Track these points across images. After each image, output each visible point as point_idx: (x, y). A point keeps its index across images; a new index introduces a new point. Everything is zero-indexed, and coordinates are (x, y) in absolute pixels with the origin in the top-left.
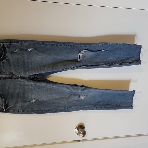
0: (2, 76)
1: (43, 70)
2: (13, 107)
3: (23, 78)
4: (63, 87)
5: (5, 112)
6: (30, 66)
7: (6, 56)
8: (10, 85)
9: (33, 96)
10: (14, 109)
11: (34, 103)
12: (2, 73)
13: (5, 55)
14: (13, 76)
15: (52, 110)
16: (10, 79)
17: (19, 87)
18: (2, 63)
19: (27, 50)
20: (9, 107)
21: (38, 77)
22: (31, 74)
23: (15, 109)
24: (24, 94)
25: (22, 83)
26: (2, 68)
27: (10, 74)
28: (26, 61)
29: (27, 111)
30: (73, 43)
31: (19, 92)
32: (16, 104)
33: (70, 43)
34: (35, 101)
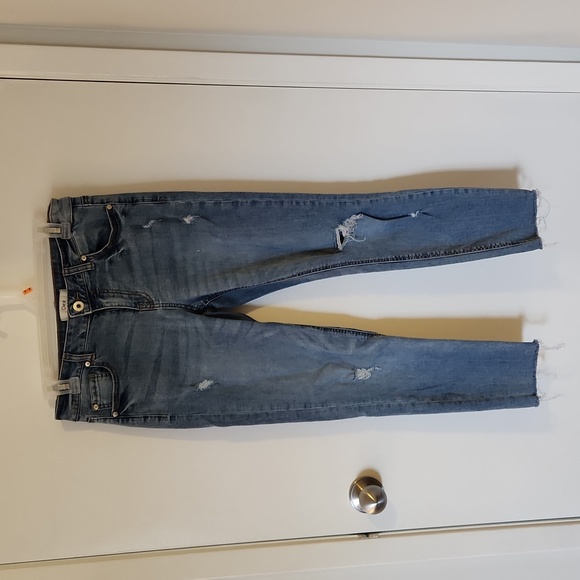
0: (107, 303)
1: (230, 281)
2: (142, 403)
3: (169, 307)
4: (296, 334)
5: (116, 420)
6: (191, 272)
7: (120, 240)
8: (132, 331)
9: (205, 369)
10: (146, 409)
11: (206, 391)
12: (108, 292)
13: (116, 235)
14: (140, 304)
15: (267, 414)
16: (131, 314)
17: (159, 338)
18: (107, 264)
19: (181, 222)
20: (130, 403)
21: (217, 305)
22: (194, 294)
23: (149, 411)
24: (175, 362)
25: (169, 325)
26: (109, 279)
27: (131, 298)
28: (179, 257)
29: (187, 417)
30: (318, 195)
31: (160, 355)
32: (150, 393)
33: (308, 196)
34: (211, 386)
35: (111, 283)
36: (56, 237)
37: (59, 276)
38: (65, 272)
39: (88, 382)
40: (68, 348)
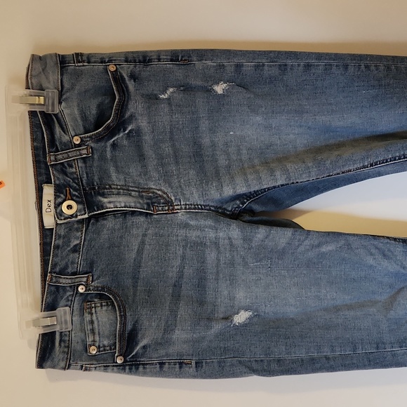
0: (110, 202)
1: (278, 173)
2: (158, 344)
3: (195, 210)
4: (365, 247)
5: (122, 368)
6: (222, 161)
7: (127, 115)
8: (143, 243)
9: (241, 295)
10: (162, 352)
11: (244, 325)
12: (111, 188)
14: (154, 205)
15: (327, 358)
16: (142, 219)
17: (180, 252)
18: (108, 149)
19: (209, 91)
20: (141, 344)
21: (257, 208)
22: (228, 192)
23: (167, 355)
24: (201, 284)
25: (193, 235)
26: (112, 170)
27: (142, 197)
28: (206, 141)
29: (219, 362)
30: (394, 58)
31: (181, 275)
32: (168, 329)
33: (380, 58)
34: (250, 318)
35: (114, 175)
36: (38, 109)
37: (43, 166)
38: (50, 159)
39: (82, 315)
40: (54, 265)
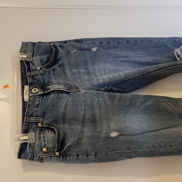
0: (52, 87)
2: (75, 145)
3: (88, 90)
4: (165, 101)
5: (59, 158)
6: (98, 74)
8: (67, 104)
9: (113, 126)
11: (116, 138)
12: (52, 83)
14: (71, 89)
16: (66, 95)
17: (83, 108)
18: (51, 71)
20: (68, 145)
27: (66, 87)
28: (91, 68)
34: (118, 135)
36: (24, 59)
37: (25, 79)
38: (28, 74)
40: (28, 113)
